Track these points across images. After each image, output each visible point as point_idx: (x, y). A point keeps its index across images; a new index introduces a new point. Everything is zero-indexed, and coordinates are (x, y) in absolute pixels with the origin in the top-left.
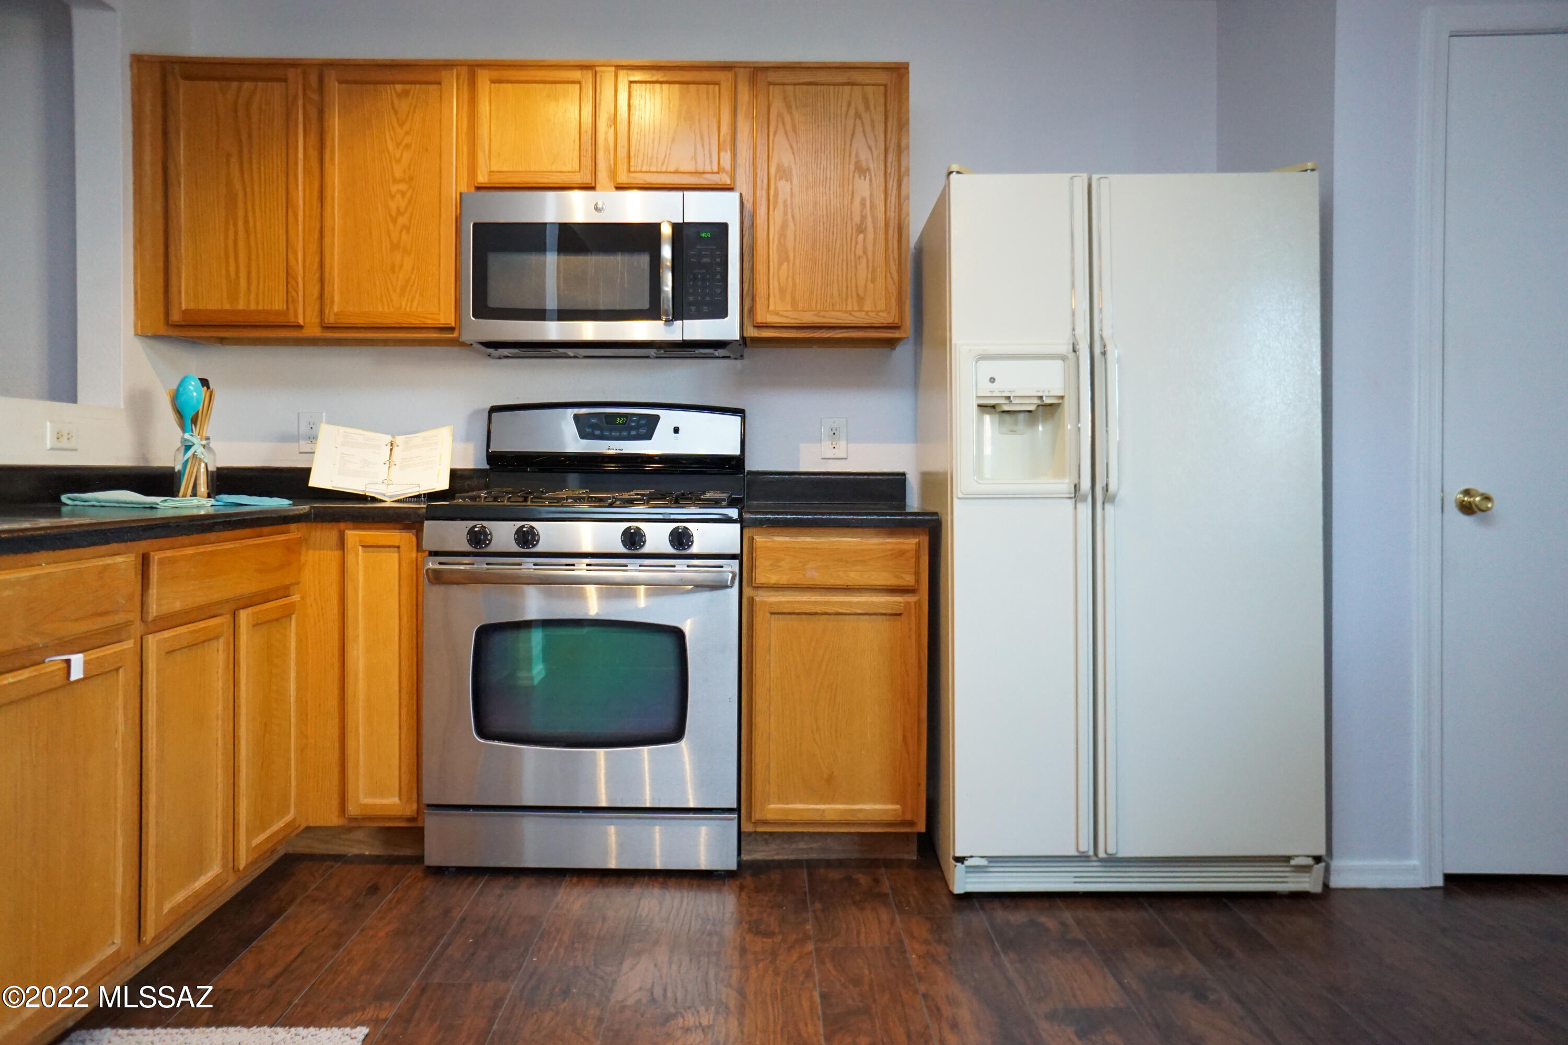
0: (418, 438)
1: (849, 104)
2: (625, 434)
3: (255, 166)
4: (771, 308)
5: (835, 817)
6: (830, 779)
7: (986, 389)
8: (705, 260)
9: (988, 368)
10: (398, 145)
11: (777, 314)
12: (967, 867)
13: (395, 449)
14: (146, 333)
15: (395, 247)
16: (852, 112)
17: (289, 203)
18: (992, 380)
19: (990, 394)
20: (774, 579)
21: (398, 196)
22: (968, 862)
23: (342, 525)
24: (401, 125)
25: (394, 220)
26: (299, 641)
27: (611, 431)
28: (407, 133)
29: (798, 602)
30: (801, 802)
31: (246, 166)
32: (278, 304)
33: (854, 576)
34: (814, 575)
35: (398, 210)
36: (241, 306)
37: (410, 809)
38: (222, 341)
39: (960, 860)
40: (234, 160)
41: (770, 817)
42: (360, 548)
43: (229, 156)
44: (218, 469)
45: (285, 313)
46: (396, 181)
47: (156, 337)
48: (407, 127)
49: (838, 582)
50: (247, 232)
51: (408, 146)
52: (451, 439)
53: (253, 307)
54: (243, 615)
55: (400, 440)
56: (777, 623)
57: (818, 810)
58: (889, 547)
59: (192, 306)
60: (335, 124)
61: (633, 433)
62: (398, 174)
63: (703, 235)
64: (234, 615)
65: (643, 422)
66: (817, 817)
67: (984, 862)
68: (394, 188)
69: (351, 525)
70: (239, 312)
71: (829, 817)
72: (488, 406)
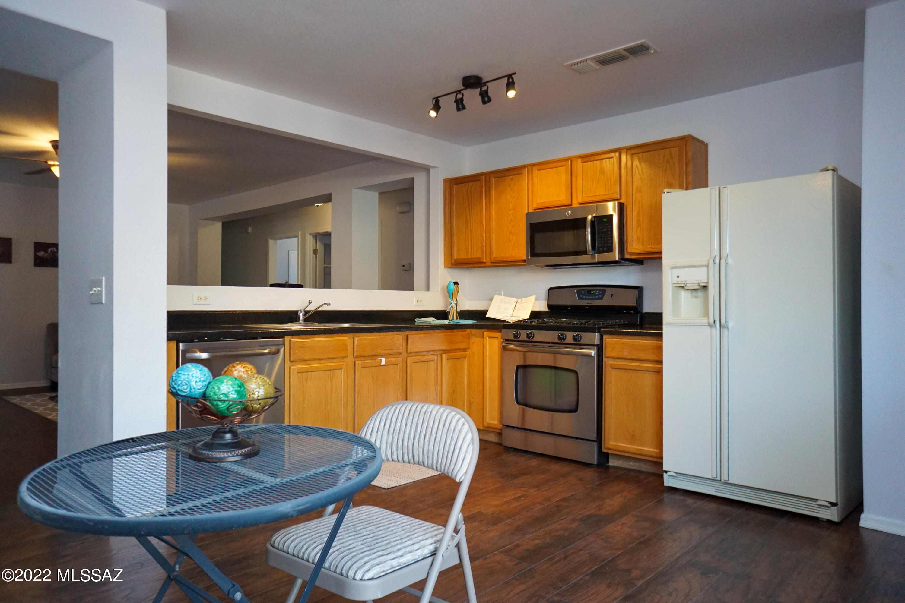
0: (524, 300)
1: (664, 157)
2: (594, 297)
3: (473, 210)
4: (634, 246)
5: (635, 451)
6: (633, 436)
7: (676, 280)
8: (605, 230)
9: (677, 272)
10: (511, 197)
11: (635, 249)
12: (669, 475)
13: (517, 303)
14: (446, 266)
15: (510, 233)
16: (665, 160)
17: (481, 222)
18: (678, 277)
19: (677, 283)
20: (613, 355)
21: (511, 215)
22: (669, 473)
23: (484, 330)
24: (512, 190)
25: (510, 224)
26: (469, 367)
27: (589, 296)
28: (513, 193)
29: (621, 364)
30: (623, 443)
31: (470, 210)
32: (478, 255)
33: (642, 355)
34: (626, 354)
35: (511, 220)
36: (469, 257)
37: (500, 426)
38: (474, 267)
39: (666, 472)
40: (468, 208)
41: (611, 447)
42: (488, 338)
43: (466, 207)
44: (461, 310)
45: (479, 258)
46: (510, 210)
47: (450, 268)
48: (513, 191)
49: (635, 357)
50: (471, 233)
51: (514, 197)
52: (534, 300)
53: (472, 257)
54: (444, 356)
55: (519, 300)
56: (614, 372)
57: (628, 447)
58: (655, 344)
59: (457, 258)
60: (493, 192)
61: (597, 297)
62: (511, 208)
63: (604, 220)
64: (441, 355)
65: (601, 293)
66: (627, 450)
67: (674, 475)
68: (510, 213)
69: (486, 330)
70: (469, 259)
71: (632, 450)
72: (549, 287)
